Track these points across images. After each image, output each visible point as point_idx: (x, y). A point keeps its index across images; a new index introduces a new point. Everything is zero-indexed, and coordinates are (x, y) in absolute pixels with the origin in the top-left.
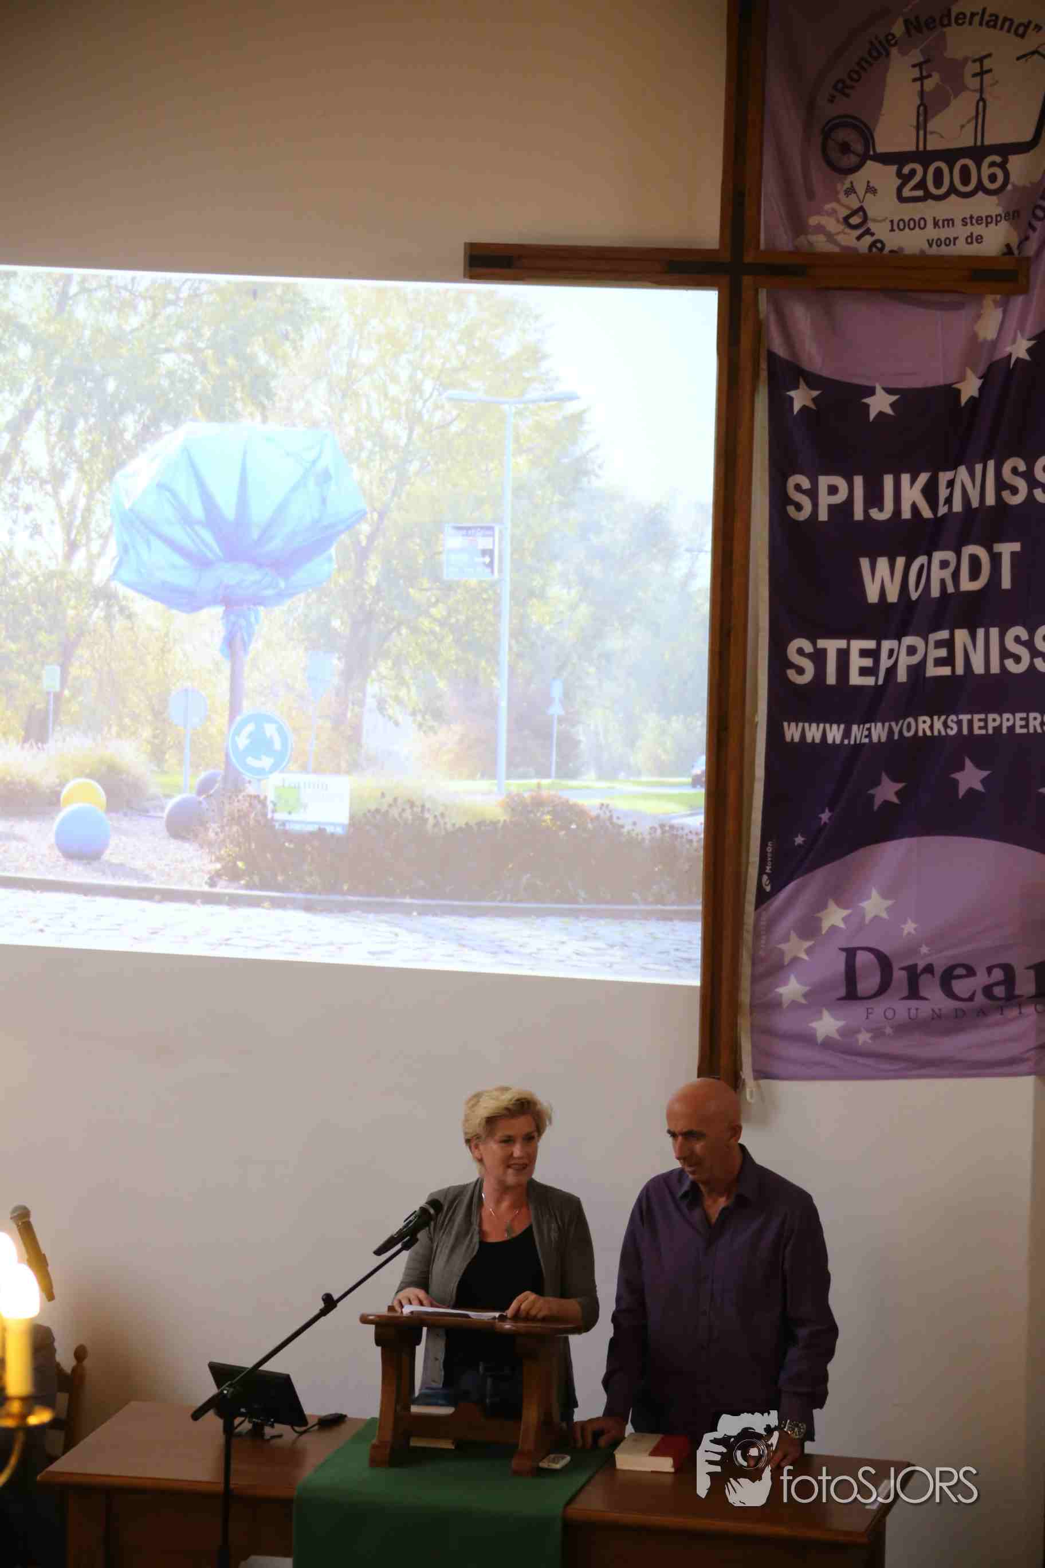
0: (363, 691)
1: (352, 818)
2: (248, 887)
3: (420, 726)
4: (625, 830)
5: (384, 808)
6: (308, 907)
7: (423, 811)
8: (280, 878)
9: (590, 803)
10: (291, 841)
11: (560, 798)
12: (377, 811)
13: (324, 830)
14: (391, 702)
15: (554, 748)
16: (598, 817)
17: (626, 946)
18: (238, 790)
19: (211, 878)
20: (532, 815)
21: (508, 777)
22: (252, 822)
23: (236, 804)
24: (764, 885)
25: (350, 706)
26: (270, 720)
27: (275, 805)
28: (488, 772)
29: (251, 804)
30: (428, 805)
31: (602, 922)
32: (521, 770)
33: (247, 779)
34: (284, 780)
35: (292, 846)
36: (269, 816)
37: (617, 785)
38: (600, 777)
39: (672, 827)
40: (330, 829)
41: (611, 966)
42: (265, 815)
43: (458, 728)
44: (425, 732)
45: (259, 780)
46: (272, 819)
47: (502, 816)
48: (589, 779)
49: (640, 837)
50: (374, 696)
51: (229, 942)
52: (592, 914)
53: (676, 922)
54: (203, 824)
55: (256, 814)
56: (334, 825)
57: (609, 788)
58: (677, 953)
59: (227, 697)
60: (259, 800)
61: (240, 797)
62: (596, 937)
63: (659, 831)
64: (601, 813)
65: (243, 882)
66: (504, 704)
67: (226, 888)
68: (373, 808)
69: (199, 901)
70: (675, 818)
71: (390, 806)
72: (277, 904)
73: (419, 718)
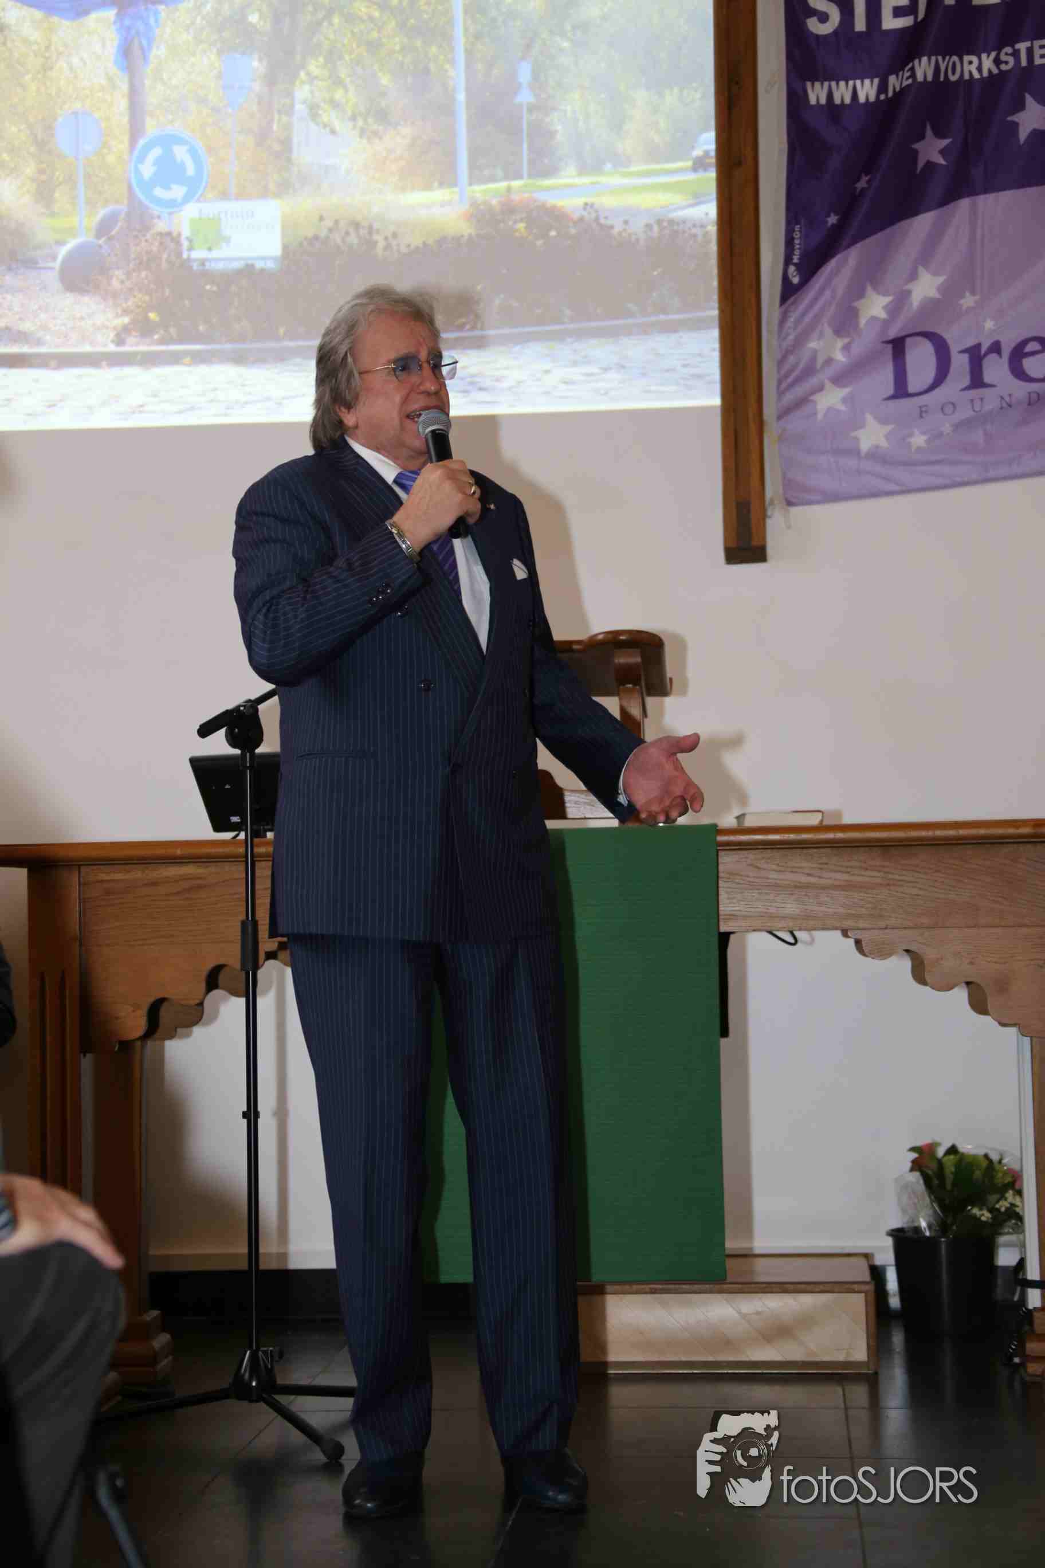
0: (290, 94)
1: (285, 247)
2: (162, 342)
3: (362, 132)
4: (615, 231)
5: (323, 234)
6: (239, 359)
7: (370, 233)
8: (201, 328)
9: (571, 203)
10: (213, 283)
11: (535, 201)
12: (316, 238)
13: (252, 266)
14: (326, 107)
15: (525, 146)
16: (581, 219)
17: (623, 367)
18: (146, 228)
19: (118, 335)
20: (502, 225)
21: (470, 184)
22: (164, 265)
23: (143, 244)
24: (790, 277)
25: (276, 116)
26: (181, 141)
27: (190, 240)
28: (446, 177)
29: (161, 243)
30: (376, 226)
31: (594, 342)
32: (486, 172)
33: (156, 213)
34: (200, 211)
35: (215, 288)
36: (185, 256)
37: (603, 179)
38: (582, 170)
39: (671, 222)
40: (259, 265)
41: (606, 393)
42: (179, 254)
43: (407, 131)
44: (369, 139)
45: (170, 214)
46: (189, 259)
47: (466, 229)
48: (569, 176)
49: (633, 238)
50: (304, 102)
51: (141, 409)
52: (580, 335)
53: (681, 334)
54: (104, 270)
55: (169, 256)
56: (263, 258)
57: (593, 183)
58: (685, 370)
59: (126, 119)
60: (171, 238)
61: (148, 236)
62: (588, 361)
63: (656, 228)
64: (585, 213)
65: (156, 337)
66: (461, 97)
67: (137, 344)
68: (310, 235)
69: (104, 363)
70: (675, 210)
71: (330, 230)
72: (199, 359)
73: (360, 123)
